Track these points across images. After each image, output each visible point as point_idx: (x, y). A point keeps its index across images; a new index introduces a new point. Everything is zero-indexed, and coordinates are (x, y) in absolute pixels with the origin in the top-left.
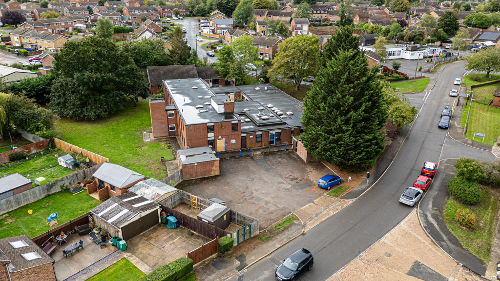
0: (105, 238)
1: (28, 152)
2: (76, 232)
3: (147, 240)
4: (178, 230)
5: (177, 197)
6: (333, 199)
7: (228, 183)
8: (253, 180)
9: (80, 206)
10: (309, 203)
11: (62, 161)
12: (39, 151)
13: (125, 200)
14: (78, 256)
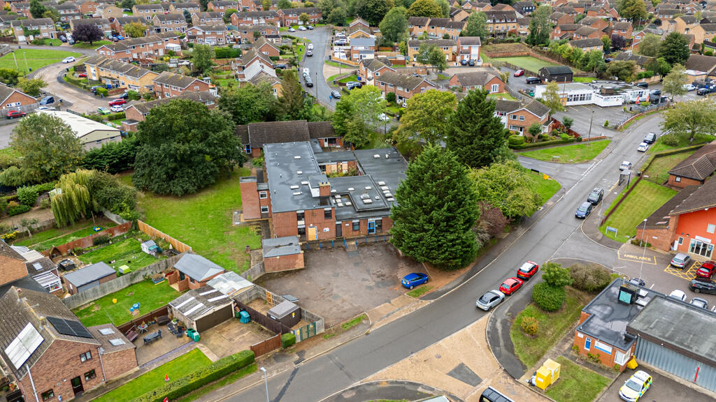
0: (181, 330)
1: (111, 236)
2: (155, 322)
3: (220, 333)
4: (250, 325)
5: (254, 293)
6: (412, 299)
7: (311, 278)
8: (337, 275)
9: (160, 297)
10: (385, 302)
11: (145, 248)
12: (122, 234)
13: (201, 294)
14: (156, 344)
